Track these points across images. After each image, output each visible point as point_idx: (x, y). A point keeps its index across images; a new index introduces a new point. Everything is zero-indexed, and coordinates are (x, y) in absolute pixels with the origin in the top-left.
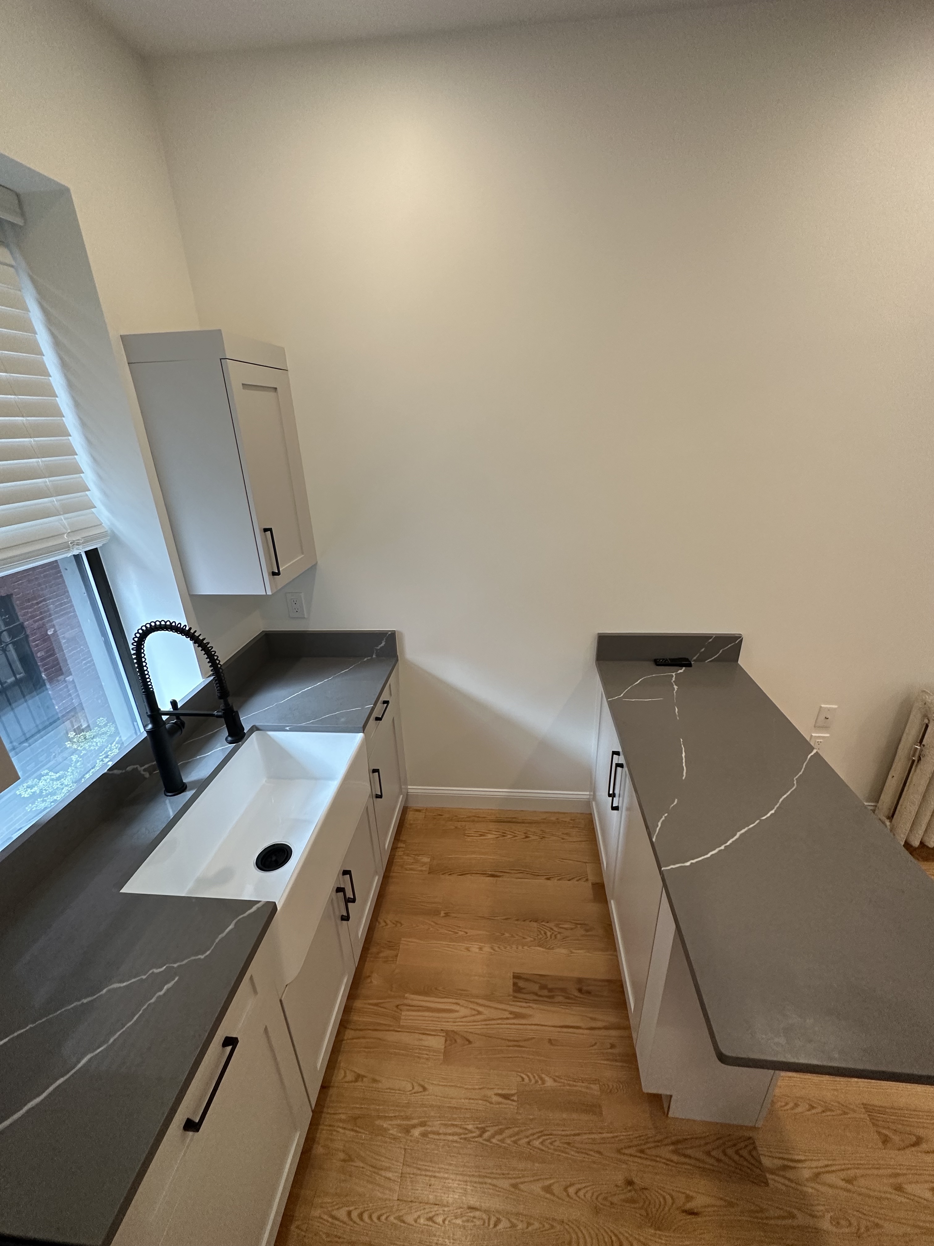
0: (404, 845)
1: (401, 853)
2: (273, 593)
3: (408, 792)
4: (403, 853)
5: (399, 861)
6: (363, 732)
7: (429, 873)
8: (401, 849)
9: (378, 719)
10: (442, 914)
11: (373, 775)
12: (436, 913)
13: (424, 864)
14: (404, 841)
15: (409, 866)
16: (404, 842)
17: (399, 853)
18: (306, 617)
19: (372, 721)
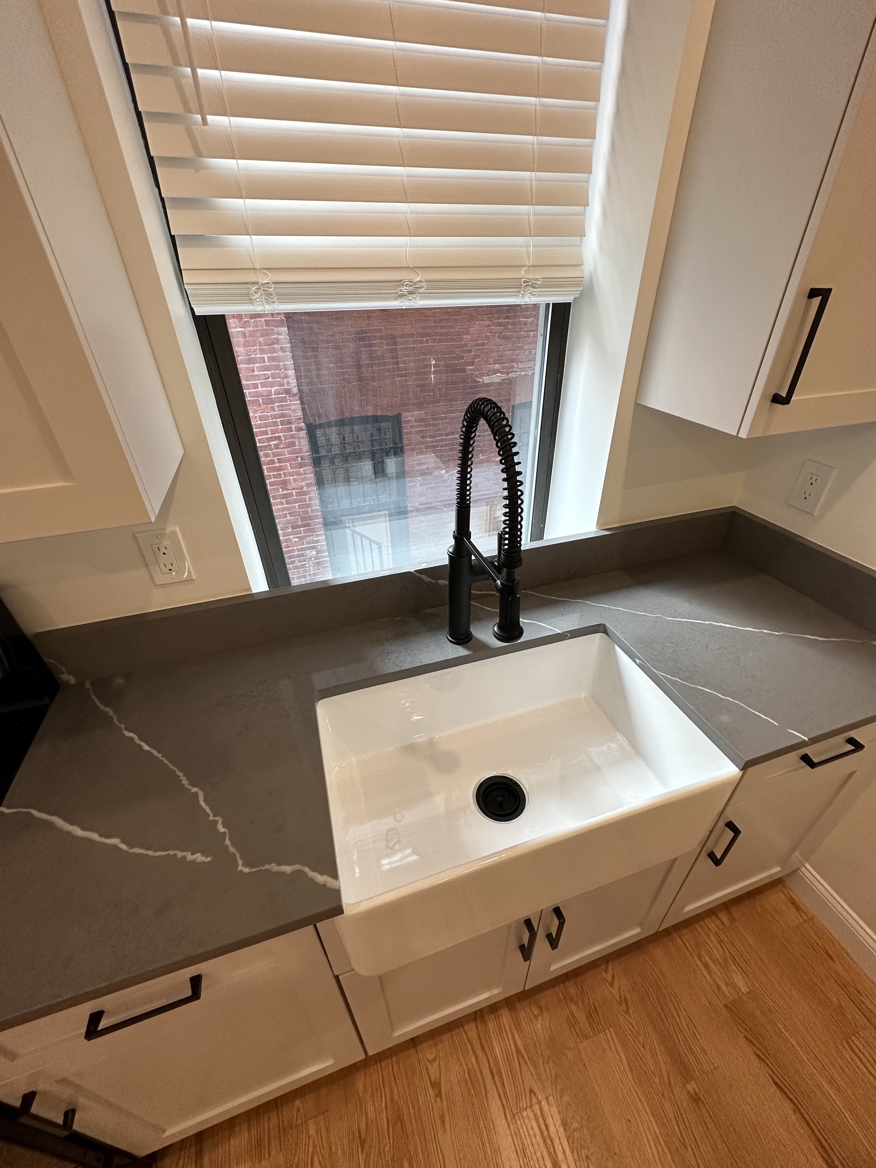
0: (727, 924)
1: (712, 926)
2: (749, 437)
3: (799, 869)
4: (717, 930)
5: (702, 934)
6: (745, 767)
7: (726, 1006)
8: (718, 923)
9: (806, 759)
10: (691, 1087)
11: (723, 831)
12: (687, 1075)
13: (733, 986)
14: (734, 918)
15: (707, 959)
16: (732, 920)
17: (712, 924)
18: (816, 513)
19: (794, 756)
